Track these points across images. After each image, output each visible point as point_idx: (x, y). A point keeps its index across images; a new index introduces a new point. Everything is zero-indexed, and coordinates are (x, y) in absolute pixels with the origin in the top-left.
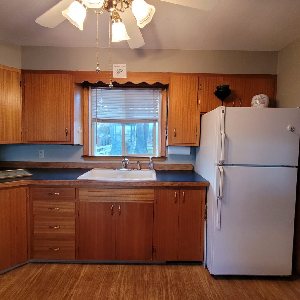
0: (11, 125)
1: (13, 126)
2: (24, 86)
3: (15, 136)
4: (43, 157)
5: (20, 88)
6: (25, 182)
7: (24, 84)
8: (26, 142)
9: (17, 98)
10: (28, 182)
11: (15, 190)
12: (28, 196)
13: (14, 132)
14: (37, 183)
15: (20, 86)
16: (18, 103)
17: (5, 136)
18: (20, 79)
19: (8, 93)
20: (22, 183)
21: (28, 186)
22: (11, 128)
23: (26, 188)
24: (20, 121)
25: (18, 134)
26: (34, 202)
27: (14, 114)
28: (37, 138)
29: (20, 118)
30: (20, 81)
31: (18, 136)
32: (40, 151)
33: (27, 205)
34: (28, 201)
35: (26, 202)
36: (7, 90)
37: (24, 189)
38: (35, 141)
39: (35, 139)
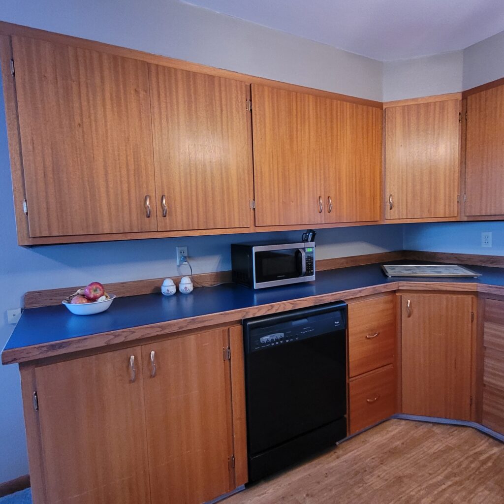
0: (442, 191)
1: (445, 194)
2: (466, 119)
3: (447, 209)
4: (491, 246)
5: (459, 125)
6: (473, 286)
7: (466, 116)
8: (466, 219)
9: (453, 144)
10: (477, 287)
11: (454, 297)
12: (475, 312)
13: (447, 203)
14: (494, 291)
15: (460, 121)
16: (454, 152)
17: (433, 210)
18: (459, 110)
19: (440, 139)
20: (466, 287)
21: (476, 294)
22: (442, 196)
23: (472, 298)
24: (456, 184)
25: (452, 204)
26: (486, 324)
27: (448, 172)
28: (486, 211)
29: (457, 178)
30: (460, 113)
31: (452, 209)
32: (484, 234)
33: (472, 327)
34: (475, 321)
35: (472, 321)
36: (439, 134)
37: (469, 298)
38: (483, 216)
39: (483, 213)
